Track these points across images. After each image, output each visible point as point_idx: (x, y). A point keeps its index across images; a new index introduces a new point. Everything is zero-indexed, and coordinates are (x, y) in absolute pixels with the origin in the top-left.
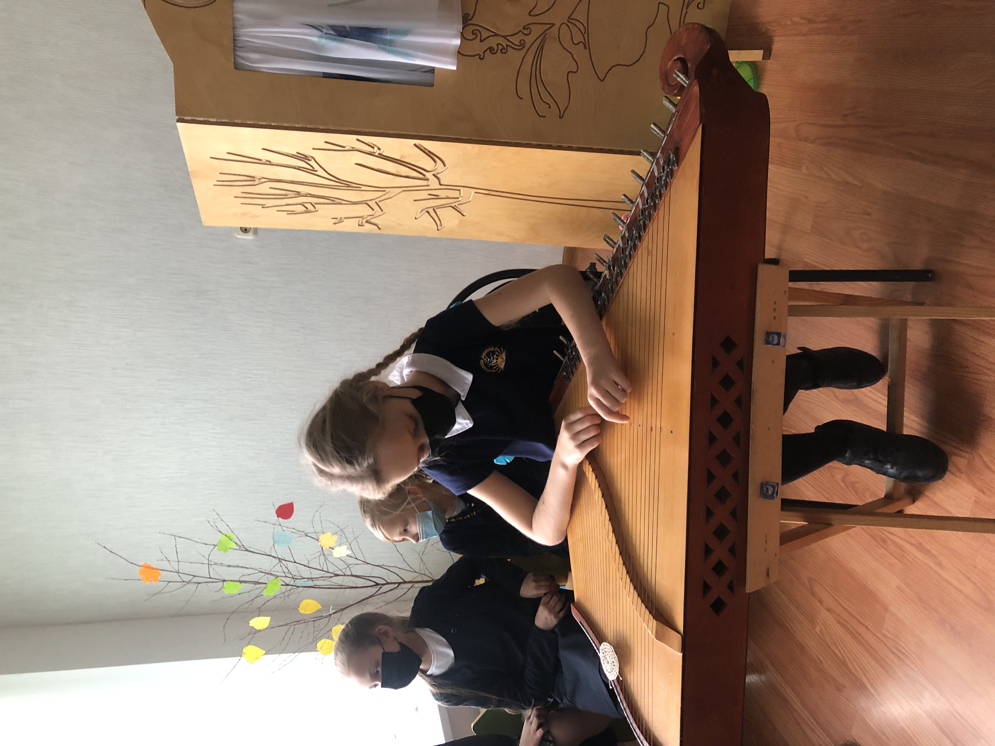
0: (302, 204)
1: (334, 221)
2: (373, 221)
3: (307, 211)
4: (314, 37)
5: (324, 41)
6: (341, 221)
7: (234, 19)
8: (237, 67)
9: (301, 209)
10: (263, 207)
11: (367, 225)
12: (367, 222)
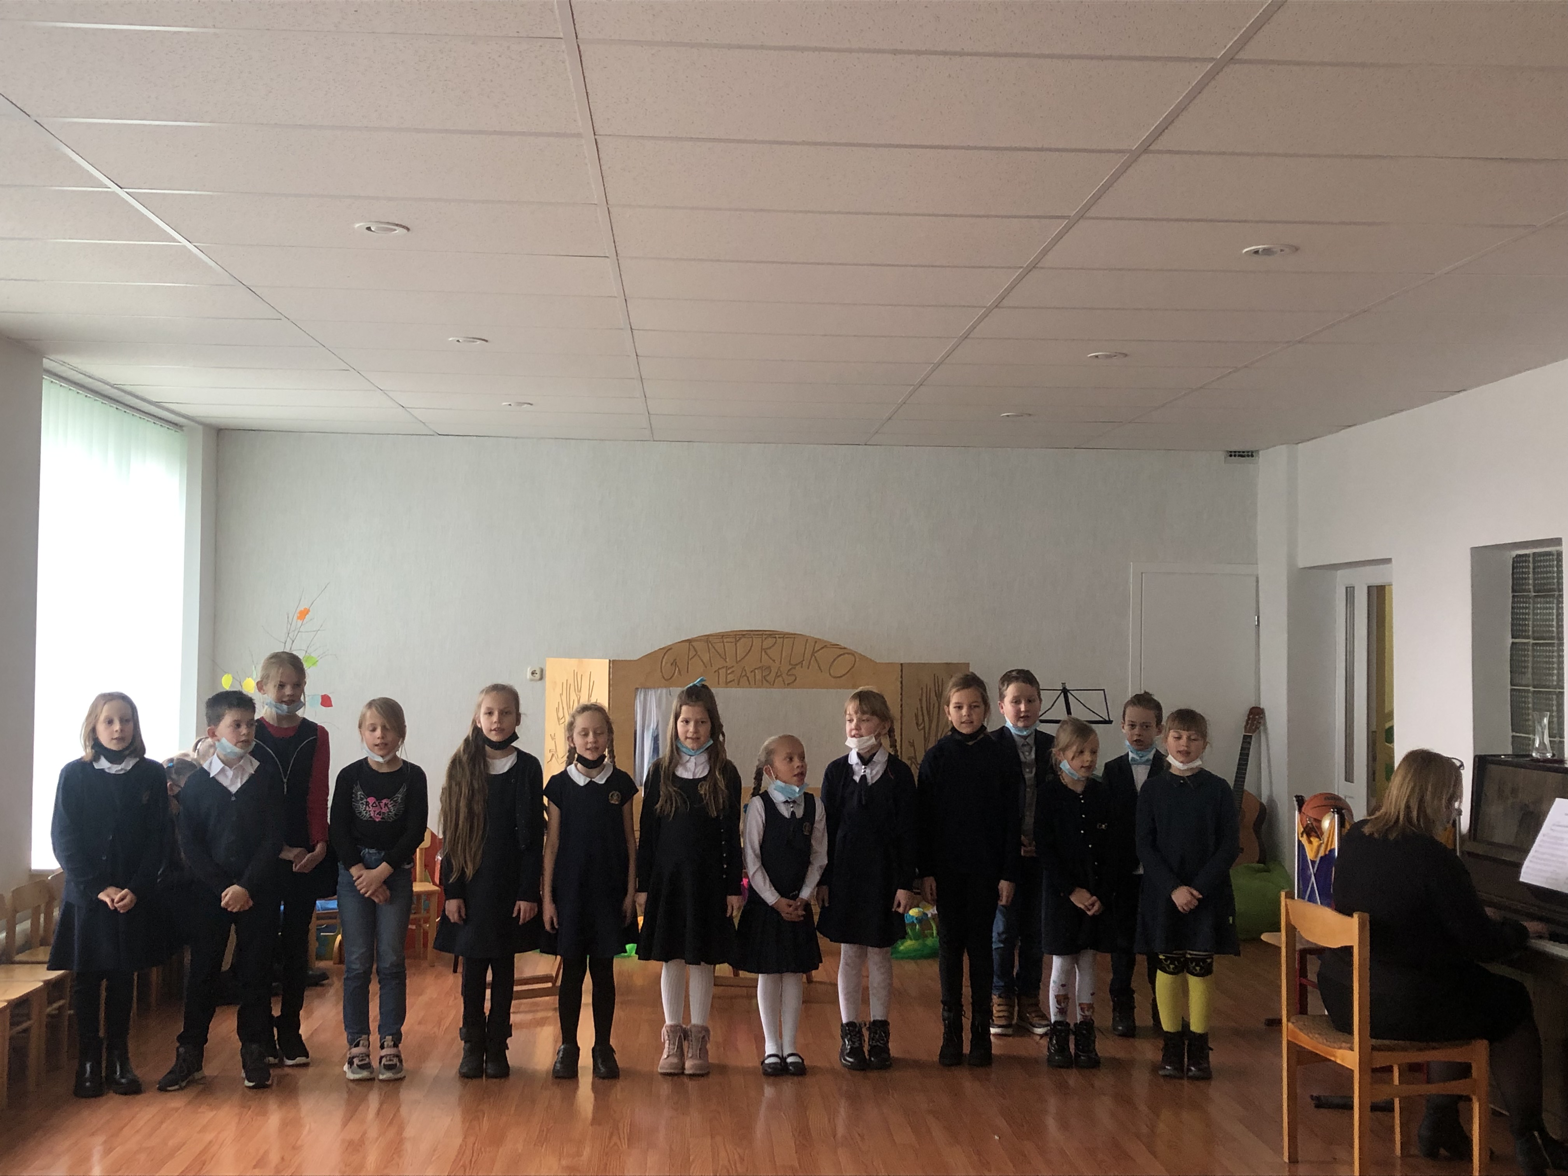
0: (564, 716)
1: (553, 735)
2: (554, 758)
3: (558, 719)
4: (653, 726)
5: (651, 731)
6: (553, 739)
7: (658, 688)
8: (637, 689)
9: (561, 715)
10: (561, 695)
11: (550, 755)
12: (553, 755)
